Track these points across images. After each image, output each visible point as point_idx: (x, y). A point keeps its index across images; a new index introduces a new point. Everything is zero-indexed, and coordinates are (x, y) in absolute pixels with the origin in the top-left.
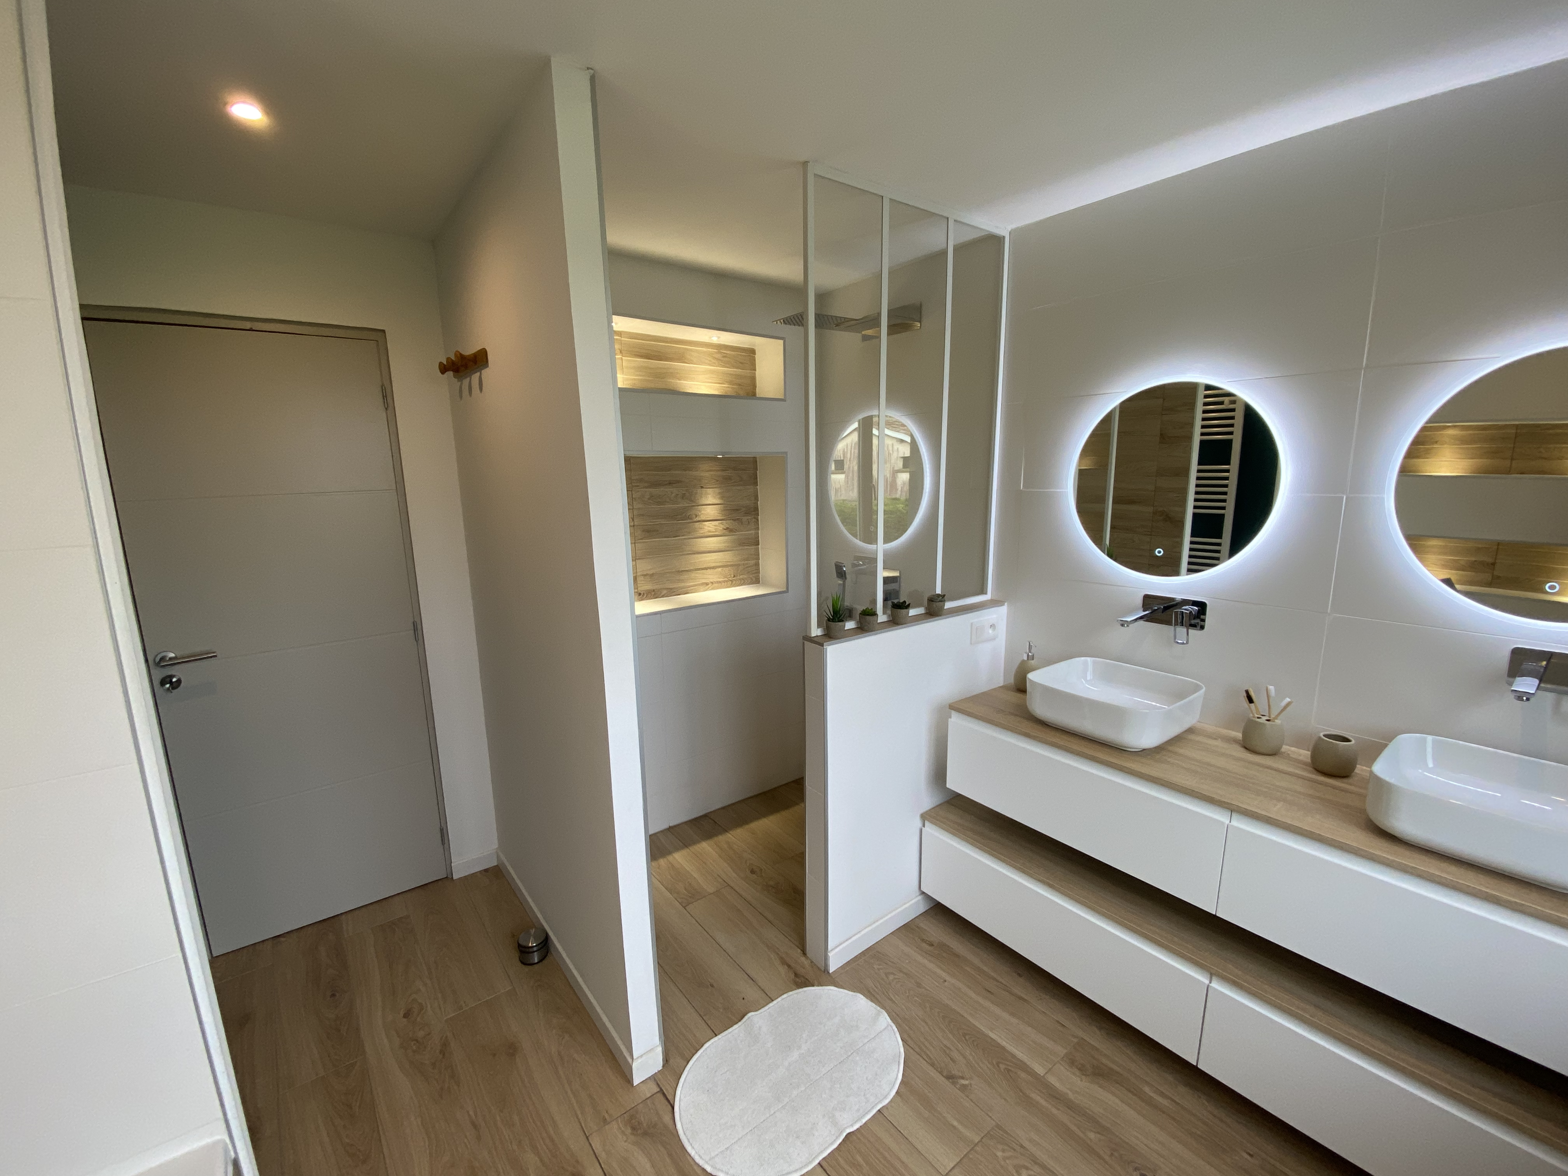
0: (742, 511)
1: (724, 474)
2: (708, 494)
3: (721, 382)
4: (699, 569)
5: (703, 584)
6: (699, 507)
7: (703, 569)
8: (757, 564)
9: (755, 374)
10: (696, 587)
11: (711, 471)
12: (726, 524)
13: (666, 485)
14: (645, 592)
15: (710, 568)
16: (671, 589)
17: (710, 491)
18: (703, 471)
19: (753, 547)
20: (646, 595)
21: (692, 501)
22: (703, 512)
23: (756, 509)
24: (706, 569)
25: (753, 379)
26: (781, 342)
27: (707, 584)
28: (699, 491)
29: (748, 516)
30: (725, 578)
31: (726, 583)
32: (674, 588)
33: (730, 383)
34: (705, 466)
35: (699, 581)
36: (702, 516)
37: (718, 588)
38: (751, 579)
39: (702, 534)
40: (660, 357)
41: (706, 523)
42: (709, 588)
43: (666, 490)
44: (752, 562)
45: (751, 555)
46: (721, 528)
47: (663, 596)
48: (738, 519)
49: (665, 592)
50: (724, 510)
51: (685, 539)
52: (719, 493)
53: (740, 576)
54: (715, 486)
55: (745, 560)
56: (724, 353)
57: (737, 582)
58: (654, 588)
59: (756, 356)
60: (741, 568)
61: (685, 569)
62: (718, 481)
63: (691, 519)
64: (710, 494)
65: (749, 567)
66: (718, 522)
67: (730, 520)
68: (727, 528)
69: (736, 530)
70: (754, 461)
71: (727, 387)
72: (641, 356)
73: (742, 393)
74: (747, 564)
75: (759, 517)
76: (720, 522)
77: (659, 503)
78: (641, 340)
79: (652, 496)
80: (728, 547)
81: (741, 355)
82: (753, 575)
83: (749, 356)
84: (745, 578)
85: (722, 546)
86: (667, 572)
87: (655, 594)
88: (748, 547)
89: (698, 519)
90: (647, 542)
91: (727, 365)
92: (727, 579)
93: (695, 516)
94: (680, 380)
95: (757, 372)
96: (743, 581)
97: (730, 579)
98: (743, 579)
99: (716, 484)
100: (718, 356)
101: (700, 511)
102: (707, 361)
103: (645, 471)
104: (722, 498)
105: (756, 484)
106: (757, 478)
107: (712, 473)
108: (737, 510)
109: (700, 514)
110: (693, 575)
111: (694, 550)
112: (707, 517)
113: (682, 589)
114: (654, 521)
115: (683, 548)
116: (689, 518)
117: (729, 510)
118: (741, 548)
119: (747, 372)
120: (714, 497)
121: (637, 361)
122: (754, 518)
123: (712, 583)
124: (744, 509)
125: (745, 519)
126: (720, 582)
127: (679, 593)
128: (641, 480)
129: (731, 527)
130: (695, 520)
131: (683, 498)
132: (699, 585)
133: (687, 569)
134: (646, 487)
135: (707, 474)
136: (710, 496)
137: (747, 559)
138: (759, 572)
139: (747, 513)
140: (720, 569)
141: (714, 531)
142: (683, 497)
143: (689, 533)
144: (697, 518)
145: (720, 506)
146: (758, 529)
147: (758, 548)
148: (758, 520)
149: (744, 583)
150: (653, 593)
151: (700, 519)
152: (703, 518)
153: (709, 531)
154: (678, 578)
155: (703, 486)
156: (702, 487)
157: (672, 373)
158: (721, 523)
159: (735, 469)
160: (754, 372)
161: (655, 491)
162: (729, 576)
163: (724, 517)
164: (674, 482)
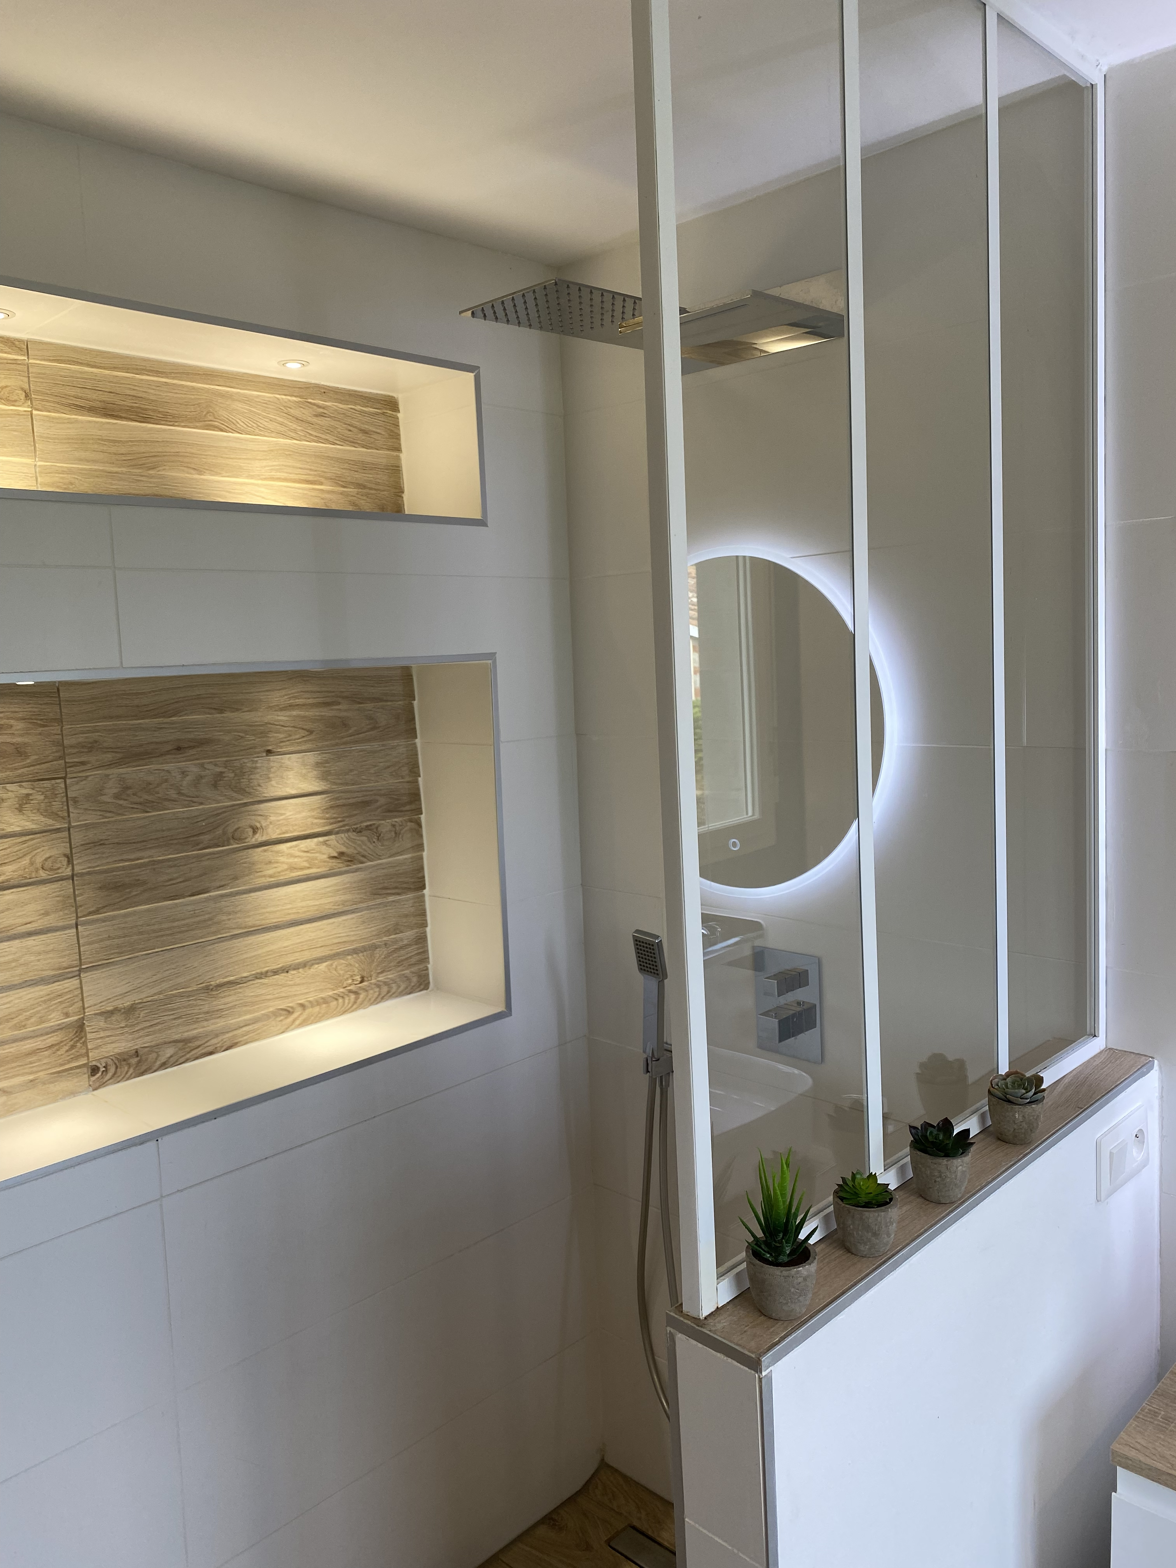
0: (378, 804)
1: (326, 712)
2: (288, 769)
3: (311, 478)
4: (265, 975)
5: (276, 1014)
6: (262, 806)
7: (276, 972)
8: (422, 939)
9: (398, 458)
10: (256, 1026)
11: (291, 707)
12: (336, 844)
13: (168, 753)
14: (110, 1062)
15: (296, 967)
16: (186, 1041)
17: (292, 761)
18: (270, 707)
19: (410, 895)
20: (112, 1070)
21: (243, 791)
22: (272, 818)
23: (415, 797)
24: (285, 970)
25: (395, 470)
26: (471, 376)
27: (289, 1012)
28: (261, 762)
29: (396, 817)
30: (337, 987)
31: (341, 1000)
32: (195, 1038)
33: (336, 480)
34: (278, 696)
35: (268, 1007)
36: (270, 830)
37: (319, 1018)
38: (408, 979)
39: (271, 876)
40: (141, 415)
41: (283, 847)
42: (294, 1021)
43: (166, 767)
44: (409, 935)
45: (406, 916)
46: (325, 856)
47: (164, 1066)
48: (368, 828)
49: (169, 1051)
50: (332, 807)
51: (222, 896)
52: (318, 765)
53: (377, 976)
54: (303, 747)
55: (388, 932)
56: (319, 406)
57: (371, 992)
58: (139, 1044)
59: (400, 415)
60: (379, 954)
61: (226, 980)
62: (311, 732)
63: (240, 840)
64: (292, 769)
65: (401, 948)
66: (316, 840)
67: (348, 831)
68: (342, 854)
69: (364, 856)
70: (405, 675)
71: (329, 492)
72: (92, 410)
73: (366, 505)
74: (395, 941)
75: (423, 817)
76: (321, 839)
77: (146, 806)
78: (88, 365)
79: (125, 789)
80: (344, 903)
81: (361, 412)
82: (413, 969)
83: (383, 414)
84: (392, 979)
85: (327, 903)
86: (174, 996)
87: (139, 1062)
88: (398, 897)
89: (260, 838)
90: (113, 918)
91: (328, 437)
92: (342, 990)
93: (251, 833)
94: (200, 472)
95: (403, 456)
96: (385, 989)
97: (352, 987)
98: (385, 983)
99: (306, 742)
100: (306, 414)
101: (266, 817)
102: (272, 426)
103: (105, 718)
104: (324, 776)
105: (412, 733)
106: (414, 719)
107: (294, 713)
108: (366, 803)
109: (264, 825)
110: (250, 992)
111: (250, 924)
112: (284, 829)
113: (217, 1036)
114: (132, 856)
115: (218, 923)
116: (236, 837)
117: (344, 805)
118: (378, 901)
119: (379, 456)
120: (304, 777)
121: (77, 421)
122: (411, 821)
123: (302, 1006)
124: (382, 801)
125: (386, 826)
126: (325, 1001)
127: (210, 1049)
128: (91, 747)
129: (350, 851)
130: (253, 841)
131: (215, 786)
132: (267, 1017)
133: (232, 978)
134: (111, 765)
135: (282, 717)
136: (291, 774)
137: (396, 930)
138: (426, 960)
139: (392, 809)
140: (323, 966)
141: (306, 864)
142: (216, 782)
143: (236, 878)
144: (257, 836)
145: (319, 797)
146: (420, 847)
147: (423, 896)
148: (420, 825)
149: (388, 992)
150: (134, 1061)
151: (264, 838)
152: (273, 833)
153: (292, 868)
154: (206, 1008)
155: (270, 748)
156: (269, 752)
157: (177, 454)
158: (325, 843)
159: (355, 699)
160: (395, 454)
161: (132, 773)
162: (350, 981)
163: (334, 826)
164: (192, 744)
